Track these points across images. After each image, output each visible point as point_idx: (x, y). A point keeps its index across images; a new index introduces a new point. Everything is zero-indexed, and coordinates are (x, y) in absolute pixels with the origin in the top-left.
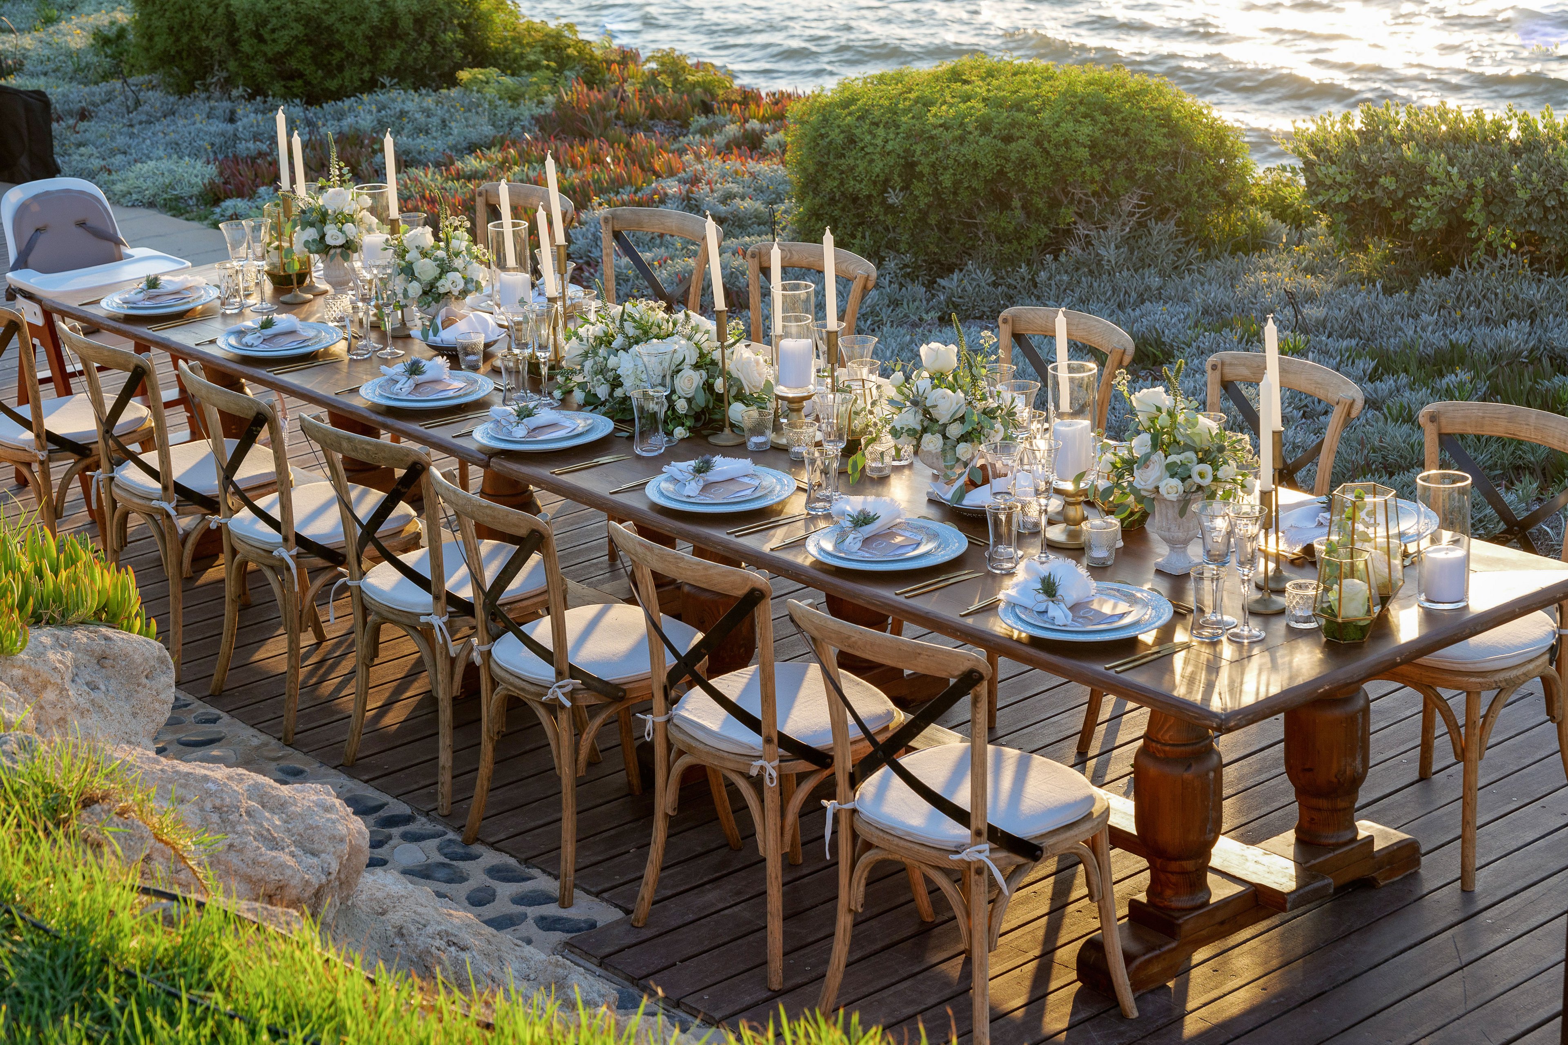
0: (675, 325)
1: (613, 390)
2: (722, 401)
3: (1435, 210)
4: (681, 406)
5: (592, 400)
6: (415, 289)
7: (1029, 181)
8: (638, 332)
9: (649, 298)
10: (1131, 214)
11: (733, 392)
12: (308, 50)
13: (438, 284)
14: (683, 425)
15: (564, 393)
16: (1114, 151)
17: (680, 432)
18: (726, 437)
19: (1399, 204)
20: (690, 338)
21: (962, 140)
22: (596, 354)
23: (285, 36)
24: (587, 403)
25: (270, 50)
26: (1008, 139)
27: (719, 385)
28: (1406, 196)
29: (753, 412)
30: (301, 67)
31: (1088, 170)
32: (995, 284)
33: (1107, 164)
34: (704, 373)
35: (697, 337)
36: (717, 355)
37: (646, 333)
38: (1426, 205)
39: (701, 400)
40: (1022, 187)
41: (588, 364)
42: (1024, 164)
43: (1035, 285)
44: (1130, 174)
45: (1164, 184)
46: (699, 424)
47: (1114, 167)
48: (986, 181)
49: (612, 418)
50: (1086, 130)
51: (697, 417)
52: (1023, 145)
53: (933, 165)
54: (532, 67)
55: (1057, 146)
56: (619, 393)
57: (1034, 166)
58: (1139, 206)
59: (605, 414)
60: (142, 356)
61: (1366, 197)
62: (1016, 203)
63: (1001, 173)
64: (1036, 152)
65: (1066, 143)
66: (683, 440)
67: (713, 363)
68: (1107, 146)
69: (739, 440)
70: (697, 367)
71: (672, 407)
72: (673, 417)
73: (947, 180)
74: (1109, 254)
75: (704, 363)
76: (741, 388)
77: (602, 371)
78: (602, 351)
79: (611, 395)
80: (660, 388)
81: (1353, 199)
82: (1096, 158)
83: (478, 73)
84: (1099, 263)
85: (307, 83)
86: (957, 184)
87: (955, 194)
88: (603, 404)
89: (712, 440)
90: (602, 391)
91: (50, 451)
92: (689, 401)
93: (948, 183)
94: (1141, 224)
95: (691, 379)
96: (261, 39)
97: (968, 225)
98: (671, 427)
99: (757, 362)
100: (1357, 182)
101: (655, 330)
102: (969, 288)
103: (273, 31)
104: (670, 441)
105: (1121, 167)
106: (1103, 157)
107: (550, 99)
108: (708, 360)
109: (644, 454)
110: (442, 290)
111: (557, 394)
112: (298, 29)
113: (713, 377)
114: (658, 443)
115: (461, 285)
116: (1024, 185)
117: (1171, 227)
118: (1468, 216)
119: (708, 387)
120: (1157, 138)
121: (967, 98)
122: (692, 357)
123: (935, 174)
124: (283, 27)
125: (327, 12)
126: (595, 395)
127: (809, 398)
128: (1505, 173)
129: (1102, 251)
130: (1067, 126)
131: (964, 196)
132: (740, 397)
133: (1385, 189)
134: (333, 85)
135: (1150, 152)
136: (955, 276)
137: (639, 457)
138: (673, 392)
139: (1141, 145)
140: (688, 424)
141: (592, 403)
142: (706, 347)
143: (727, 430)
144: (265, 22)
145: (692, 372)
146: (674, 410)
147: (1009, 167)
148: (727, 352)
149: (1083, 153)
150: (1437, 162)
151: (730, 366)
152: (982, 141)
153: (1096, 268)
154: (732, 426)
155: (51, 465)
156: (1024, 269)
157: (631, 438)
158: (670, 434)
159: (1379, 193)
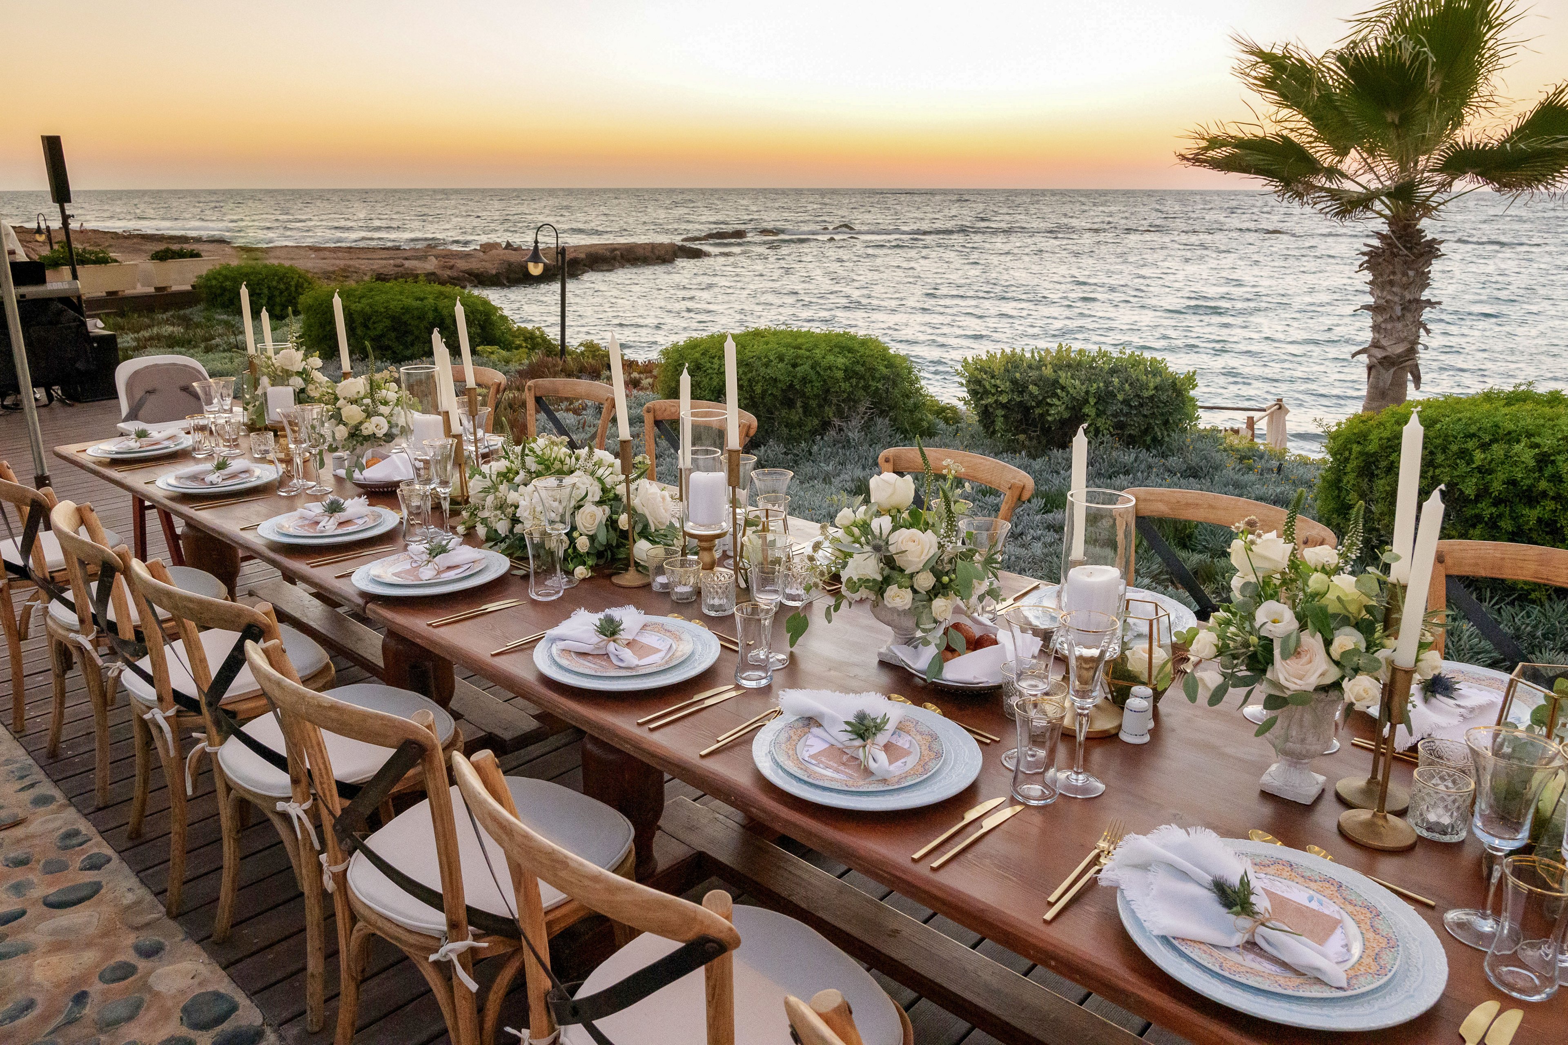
0: (577, 459)
1: (513, 527)
2: (627, 538)
3: (1064, 407)
4: (583, 544)
5: (493, 535)
6: (342, 432)
7: (808, 389)
8: (540, 468)
9: (550, 432)
10: (865, 413)
11: (638, 528)
12: (393, 335)
13: (362, 427)
14: (584, 564)
15: (467, 529)
16: (857, 374)
17: (581, 572)
18: (630, 578)
19: (1039, 404)
20: (592, 474)
21: (766, 365)
22: (497, 490)
23: (380, 327)
24: (488, 540)
25: (372, 333)
26: (794, 366)
27: (623, 520)
28: (1044, 398)
29: (659, 551)
30: (390, 343)
31: (843, 384)
32: (786, 454)
33: (854, 381)
34: (607, 509)
35: (600, 472)
36: (621, 489)
37: (548, 468)
38: (1057, 403)
39: (602, 538)
40: (803, 395)
41: (490, 499)
42: (804, 380)
43: (811, 454)
44: (866, 388)
45: (884, 395)
46: (602, 562)
47: (857, 383)
48: (782, 390)
49: (510, 555)
50: (841, 361)
51: (600, 555)
52: (804, 369)
53: (749, 380)
54: (518, 347)
55: (825, 370)
56: (518, 529)
57: (811, 382)
58: (871, 409)
59: (503, 552)
60: (41, 492)
61: (1018, 399)
62: (799, 404)
63: (791, 386)
64: (812, 373)
65: (830, 368)
66: (584, 579)
67: (617, 498)
68: (854, 371)
69: (645, 581)
70: (600, 503)
71: (572, 541)
72: (574, 556)
73: (758, 389)
74: (854, 435)
75: (609, 498)
76: (646, 526)
77: (501, 506)
78: (503, 487)
79: (511, 531)
80: (561, 526)
81: (1010, 401)
82: (847, 378)
83: (489, 348)
84: (848, 441)
85: (394, 352)
86: (764, 392)
87: (763, 398)
88: (503, 540)
89: (615, 580)
90: (502, 527)
91: (10, 580)
92: (592, 538)
93: (759, 391)
94: (871, 419)
95: (593, 516)
96: (366, 326)
97: (770, 418)
98: (571, 566)
99: (663, 498)
100: (1013, 391)
101: (557, 465)
102: (771, 456)
103: (374, 323)
104: (570, 581)
105: (862, 383)
106: (851, 378)
107: (526, 362)
108: (611, 495)
109: (540, 599)
110: (365, 432)
111: (461, 529)
112: (388, 322)
113: (617, 513)
114: (558, 583)
115: (385, 428)
116: (804, 394)
117: (887, 421)
118: (1086, 410)
119: (612, 523)
120: (882, 368)
121: (767, 343)
122: (596, 494)
123: (751, 386)
124: (380, 321)
125: (403, 314)
126: (496, 531)
127: (719, 536)
128: (1107, 384)
129: (850, 434)
130: (830, 358)
131: (768, 399)
132: (645, 534)
133: (1031, 393)
134: (408, 353)
135: (877, 375)
136: (763, 448)
137: (534, 602)
138: (574, 528)
139: (872, 370)
140: (590, 563)
141: (493, 539)
142: (609, 481)
143: (632, 569)
144: (370, 319)
145: (594, 508)
146: (575, 548)
147: (796, 382)
148: (633, 486)
149: (840, 374)
150: (1064, 377)
151: (636, 502)
152: (780, 365)
153: (847, 444)
154: (637, 564)
155: (12, 592)
156: (803, 445)
157: (526, 577)
158: (569, 573)
159: (1026, 397)
